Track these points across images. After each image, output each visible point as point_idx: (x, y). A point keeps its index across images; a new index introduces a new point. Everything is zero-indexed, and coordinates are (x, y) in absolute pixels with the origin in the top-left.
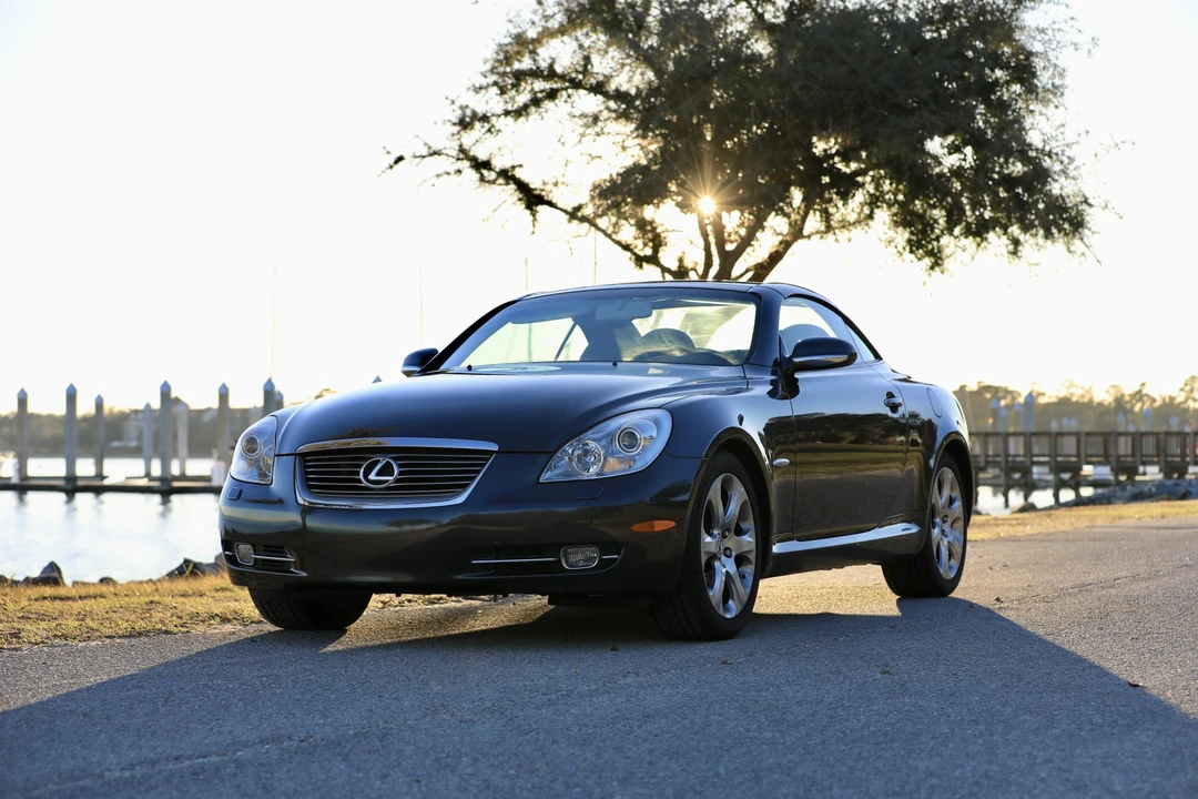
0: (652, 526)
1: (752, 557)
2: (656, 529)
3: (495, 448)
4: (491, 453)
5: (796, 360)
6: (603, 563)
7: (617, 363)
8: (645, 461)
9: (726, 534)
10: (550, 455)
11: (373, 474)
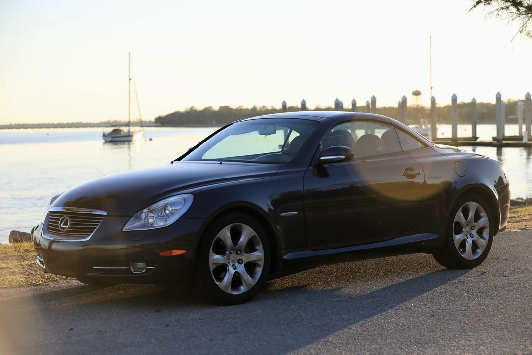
0: (172, 253)
1: (261, 263)
2: (173, 254)
3: (105, 213)
4: (104, 216)
5: (321, 158)
6: (148, 270)
7: (222, 162)
8: (171, 221)
9: (239, 252)
10: (129, 218)
11: (62, 224)
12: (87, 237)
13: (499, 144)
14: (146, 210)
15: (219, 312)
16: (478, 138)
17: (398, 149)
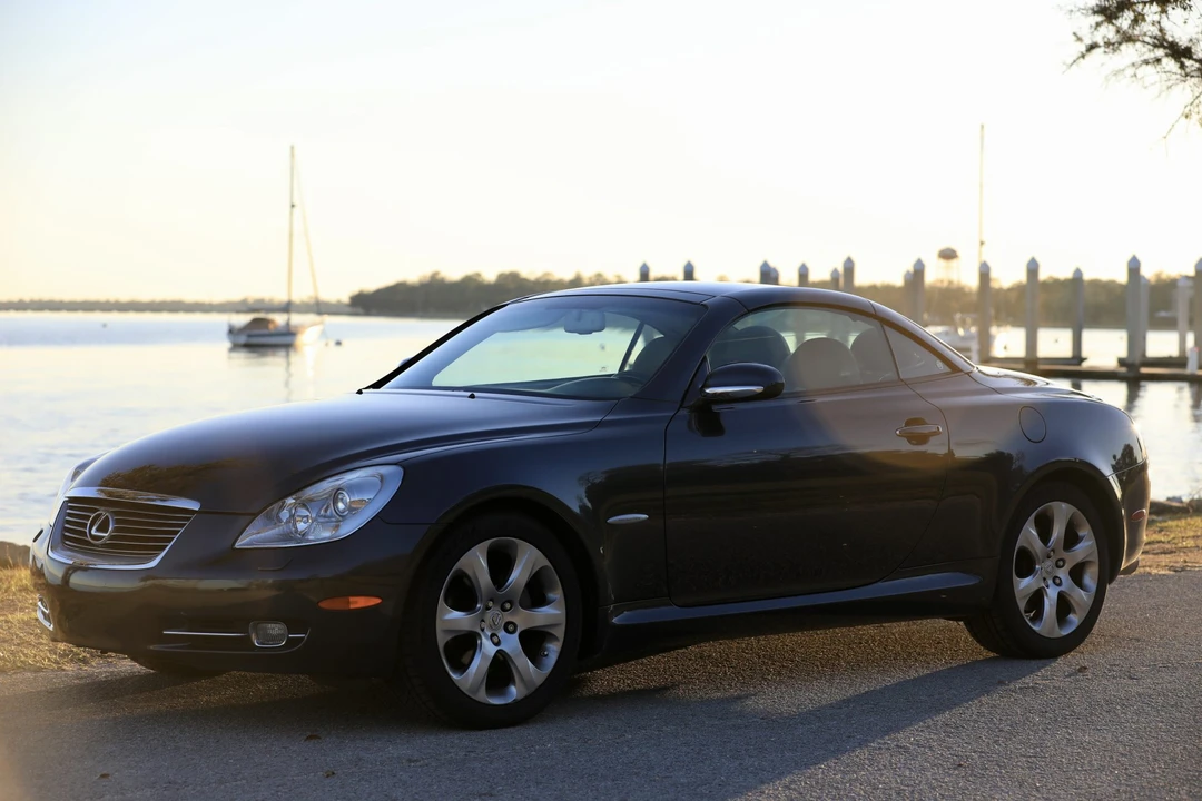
0: (349, 602)
1: (560, 633)
2: (352, 607)
3: (194, 506)
4: (192, 512)
5: (707, 391)
6: (290, 641)
7: (476, 394)
8: (348, 528)
9: (508, 606)
10: (251, 517)
11: (94, 528)
12: (151, 560)
13: (1131, 375)
14: (290, 501)
15: (457, 744)
16: (1085, 359)
17: (890, 375)
